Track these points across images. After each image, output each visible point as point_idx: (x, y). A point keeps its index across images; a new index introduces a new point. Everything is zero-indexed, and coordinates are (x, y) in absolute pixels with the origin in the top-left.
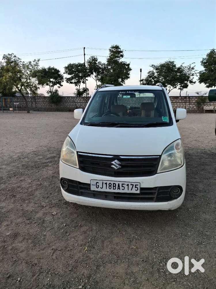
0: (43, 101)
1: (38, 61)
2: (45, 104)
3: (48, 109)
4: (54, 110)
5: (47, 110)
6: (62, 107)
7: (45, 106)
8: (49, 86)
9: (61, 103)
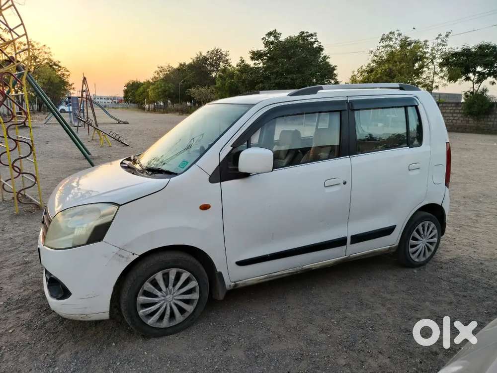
0: (452, 111)
1: (447, 36)
2: (456, 118)
3: (458, 129)
4: (472, 130)
5: (456, 129)
6: (490, 125)
7: (454, 121)
8: (473, 81)
9: (490, 116)
